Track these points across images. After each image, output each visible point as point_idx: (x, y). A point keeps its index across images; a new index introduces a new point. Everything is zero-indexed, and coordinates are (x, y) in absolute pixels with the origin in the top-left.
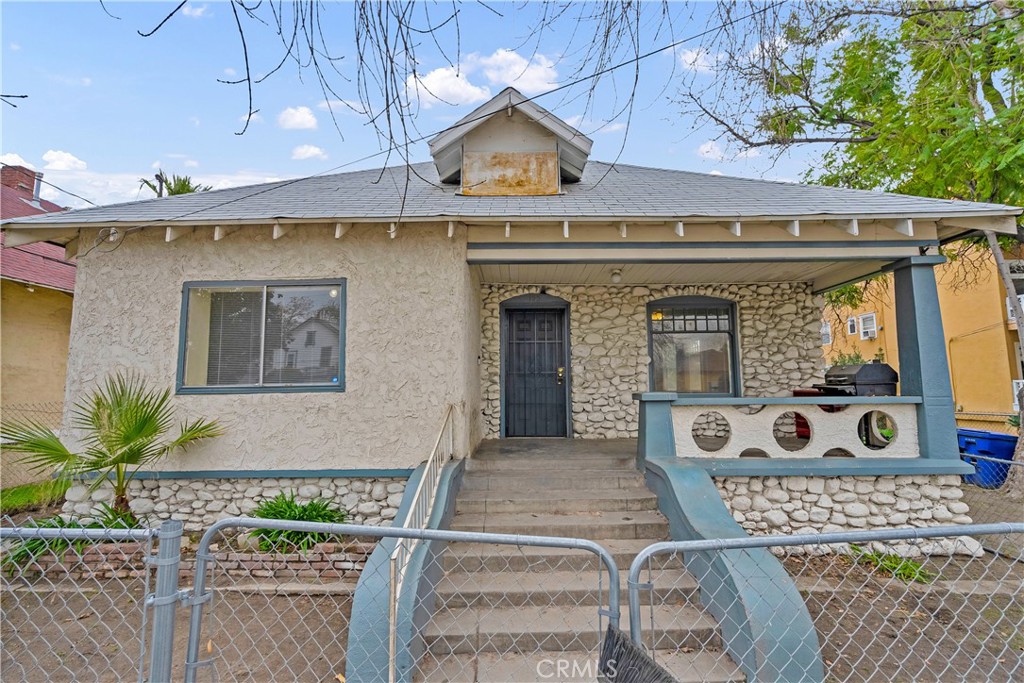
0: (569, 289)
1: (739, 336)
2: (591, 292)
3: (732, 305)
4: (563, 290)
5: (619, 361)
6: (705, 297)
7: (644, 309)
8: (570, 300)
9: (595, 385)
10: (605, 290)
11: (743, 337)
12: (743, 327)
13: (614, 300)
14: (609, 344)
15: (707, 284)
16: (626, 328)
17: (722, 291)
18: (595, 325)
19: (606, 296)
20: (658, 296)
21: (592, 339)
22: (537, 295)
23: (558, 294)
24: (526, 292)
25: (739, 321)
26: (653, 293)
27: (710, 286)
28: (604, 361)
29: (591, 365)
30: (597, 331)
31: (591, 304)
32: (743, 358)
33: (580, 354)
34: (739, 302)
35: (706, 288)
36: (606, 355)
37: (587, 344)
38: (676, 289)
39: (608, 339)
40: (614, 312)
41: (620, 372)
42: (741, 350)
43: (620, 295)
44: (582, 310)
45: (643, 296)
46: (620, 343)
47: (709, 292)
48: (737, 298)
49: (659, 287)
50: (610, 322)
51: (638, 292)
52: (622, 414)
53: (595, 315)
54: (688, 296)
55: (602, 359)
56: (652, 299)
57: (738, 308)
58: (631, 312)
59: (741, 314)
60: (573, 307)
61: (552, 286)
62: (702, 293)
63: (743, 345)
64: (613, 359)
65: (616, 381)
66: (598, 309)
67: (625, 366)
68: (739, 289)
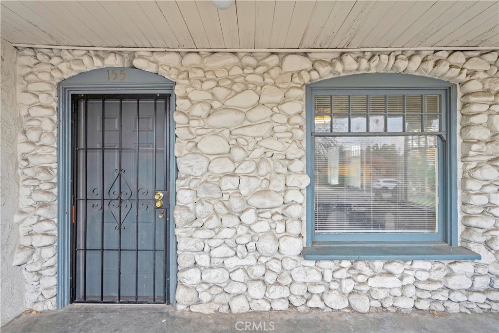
0: (172, 59)
1: (459, 141)
2: (211, 63)
3: (449, 90)
4: (163, 59)
5: (255, 183)
6: (405, 75)
7: (301, 93)
8: (172, 77)
9: (213, 223)
10: (233, 60)
11: (468, 143)
12: (466, 127)
13: (249, 78)
14: (238, 154)
15: (411, 50)
16: (268, 126)
17: (437, 63)
18: (214, 121)
19: (237, 71)
20: (325, 72)
21: (211, 145)
22: (122, 70)
23: (152, 68)
24: (98, 63)
25: (459, 116)
26: (317, 65)
27: (417, 53)
28: (229, 184)
29: (206, 190)
30: (216, 132)
31: (208, 85)
32: (464, 179)
33: (189, 171)
34: (462, 84)
35: (410, 58)
36: (233, 175)
37: (202, 154)
38: (357, 59)
39: (238, 146)
40: (250, 98)
41: (255, 201)
42: (460, 165)
43: (260, 70)
44: (194, 95)
45: (299, 72)
46: (258, 153)
47: (414, 66)
48: (463, 77)
49: (328, 56)
50: (240, 117)
51: (293, 63)
52: (259, 271)
53: (216, 105)
54: (377, 74)
55: (225, 180)
56: (315, 75)
57: (460, 94)
58: (278, 98)
59: (464, 105)
60: (178, 91)
61: (142, 52)
62: (402, 65)
63: (465, 156)
64: (244, 180)
65: (249, 217)
66: (221, 92)
67: (265, 192)
68: (468, 59)
